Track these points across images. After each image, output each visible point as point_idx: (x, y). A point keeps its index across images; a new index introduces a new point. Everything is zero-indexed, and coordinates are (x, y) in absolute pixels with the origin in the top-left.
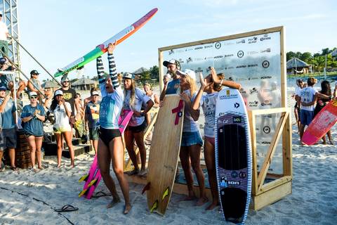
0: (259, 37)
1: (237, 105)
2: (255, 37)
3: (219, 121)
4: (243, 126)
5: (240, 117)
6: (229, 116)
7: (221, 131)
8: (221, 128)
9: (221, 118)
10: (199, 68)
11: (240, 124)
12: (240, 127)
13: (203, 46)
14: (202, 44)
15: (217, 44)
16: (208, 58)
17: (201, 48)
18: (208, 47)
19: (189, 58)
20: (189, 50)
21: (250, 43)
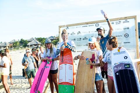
0: (122, 21)
1: (126, 58)
2: (120, 21)
3: (115, 68)
4: (132, 69)
5: (129, 64)
6: (121, 64)
7: (117, 74)
8: (117, 72)
9: (116, 66)
10: (85, 37)
11: (129, 69)
12: (130, 70)
13: (88, 25)
14: (87, 24)
15: (97, 24)
16: (91, 32)
17: (86, 26)
18: (91, 26)
19: (79, 32)
20: (79, 27)
21: (116, 24)
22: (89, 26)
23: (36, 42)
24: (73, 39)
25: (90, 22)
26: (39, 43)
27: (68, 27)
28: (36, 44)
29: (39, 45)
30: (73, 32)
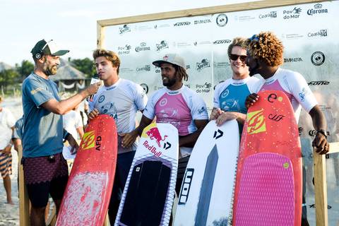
2: (298, 7)
13: (191, 20)
14: (190, 16)
15: (220, 18)
16: (201, 43)
17: (186, 24)
18: (201, 22)
19: (162, 42)
20: (161, 26)
21: (285, 18)
22: (196, 22)
23: (72, 73)
24: (143, 66)
25: (198, 9)
26: (80, 75)
27: (128, 25)
28: (69, 78)
29: (79, 81)
30: (143, 44)
